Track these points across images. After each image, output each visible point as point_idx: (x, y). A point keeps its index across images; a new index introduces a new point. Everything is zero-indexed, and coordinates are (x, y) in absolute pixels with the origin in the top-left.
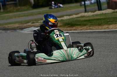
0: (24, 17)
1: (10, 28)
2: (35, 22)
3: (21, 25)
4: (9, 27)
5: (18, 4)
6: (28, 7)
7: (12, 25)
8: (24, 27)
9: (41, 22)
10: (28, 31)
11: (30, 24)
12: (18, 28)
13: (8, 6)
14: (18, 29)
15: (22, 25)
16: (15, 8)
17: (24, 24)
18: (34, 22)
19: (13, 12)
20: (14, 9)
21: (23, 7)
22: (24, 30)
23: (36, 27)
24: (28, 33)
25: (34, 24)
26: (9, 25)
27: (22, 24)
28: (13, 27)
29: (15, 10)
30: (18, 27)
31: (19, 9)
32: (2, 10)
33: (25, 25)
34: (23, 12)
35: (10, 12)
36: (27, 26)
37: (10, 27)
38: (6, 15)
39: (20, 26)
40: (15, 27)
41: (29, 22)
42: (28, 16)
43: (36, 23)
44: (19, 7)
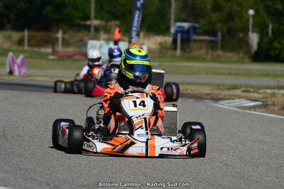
0: (228, 77)
1: (189, 94)
2: (252, 90)
3: (216, 92)
4: (187, 90)
5: (219, 45)
6: (241, 55)
7: (196, 87)
8: (222, 97)
9: (265, 92)
10: (231, 105)
11: (237, 92)
12: (209, 97)
13: (193, 45)
14: (207, 99)
15: (219, 91)
16: (210, 52)
17: (223, 90)
18: (249, 89)
19: (204, 60)
20: (207, 53)
21: (230, 55)
22: (222, 102)
23: (251, 100)
24: (229, 110)
25: (248, 94)
26: (188, 87)
27: (218, 89)
28: (197, 92)
29: (209, 57)
30: (208, 94)
31: (219, 56)
32: (178, 52)
33: (227, 93)
34: (228, 66)
35: (197, 59)
36: (231, 95)
37: (189, 92)
38: (186, 64)
39: (212, 93)
40: (203, 94)
41: (237, 89)
42: (236, 75)
43: (254, 92)
44: (220, 53)
